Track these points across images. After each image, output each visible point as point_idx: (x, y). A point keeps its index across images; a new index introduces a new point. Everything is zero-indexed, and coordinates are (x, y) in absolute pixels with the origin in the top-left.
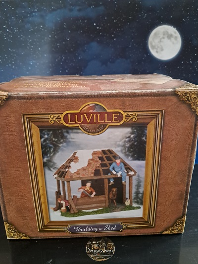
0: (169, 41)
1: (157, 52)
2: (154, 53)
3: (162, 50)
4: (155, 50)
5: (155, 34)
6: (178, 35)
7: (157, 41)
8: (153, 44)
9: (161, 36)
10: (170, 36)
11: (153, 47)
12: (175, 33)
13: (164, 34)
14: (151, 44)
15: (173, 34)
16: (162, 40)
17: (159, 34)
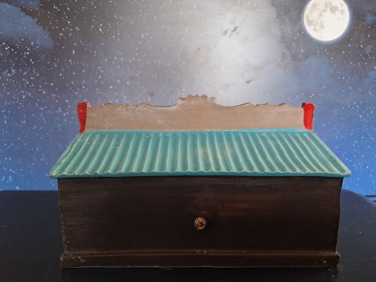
0: (333, 14)
1: (315, 30)
2: (310, 30)
3: (322, 27)
4: (313, 27)
5: (314, 5)
6: (345, 8)
7: (315, 14)
8: (311, 18)
9: (322, 8)
10: (334, 10)
11: (310, 23)
12: (342, 5)
13: (325, 6)
14: (308, 18)
15: (339, 6)
16: (323, 13)
17: (319, 5)
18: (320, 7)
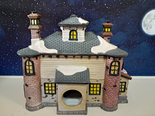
1: (147, 29)
2: (144, 29)
3: (151, 28)
4: (146, 27)
5: (149, 16)
7: (148, 21)
8: (146, 23)
9: (153, 17)
11: (145, 25)
14: (144, 23)
16: (152, 21)
17: (151, 16)
18: (151, 17)
